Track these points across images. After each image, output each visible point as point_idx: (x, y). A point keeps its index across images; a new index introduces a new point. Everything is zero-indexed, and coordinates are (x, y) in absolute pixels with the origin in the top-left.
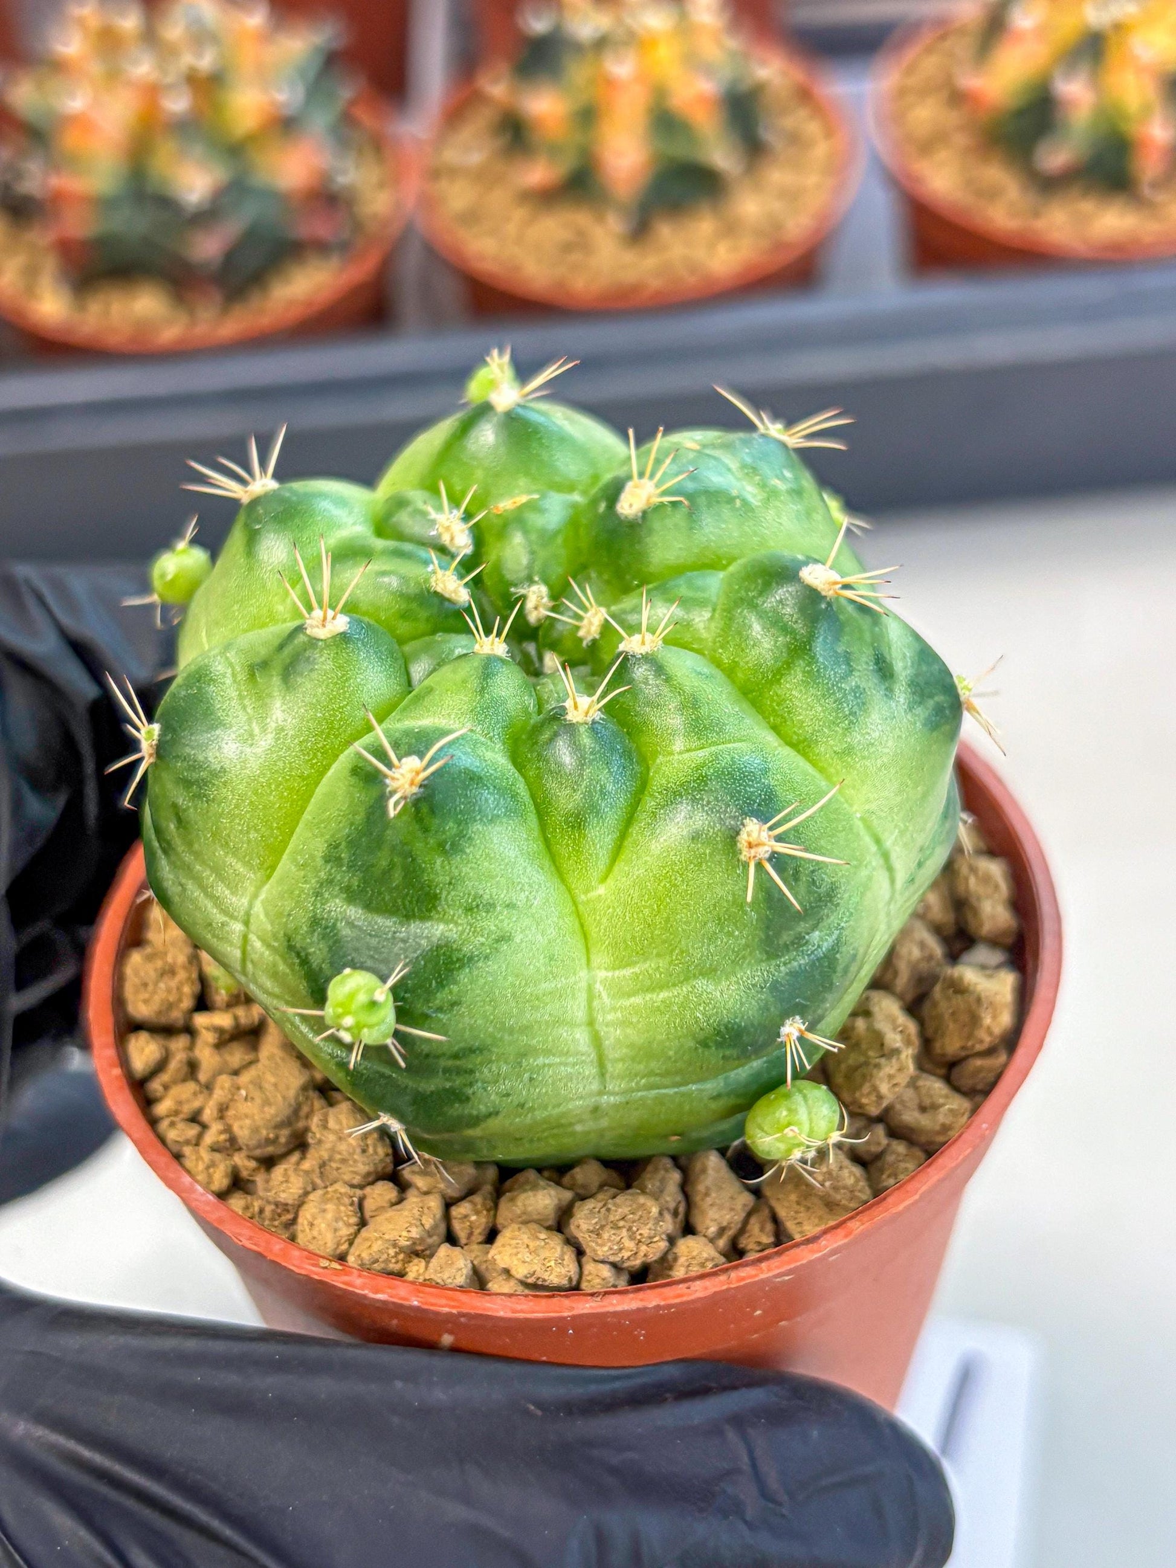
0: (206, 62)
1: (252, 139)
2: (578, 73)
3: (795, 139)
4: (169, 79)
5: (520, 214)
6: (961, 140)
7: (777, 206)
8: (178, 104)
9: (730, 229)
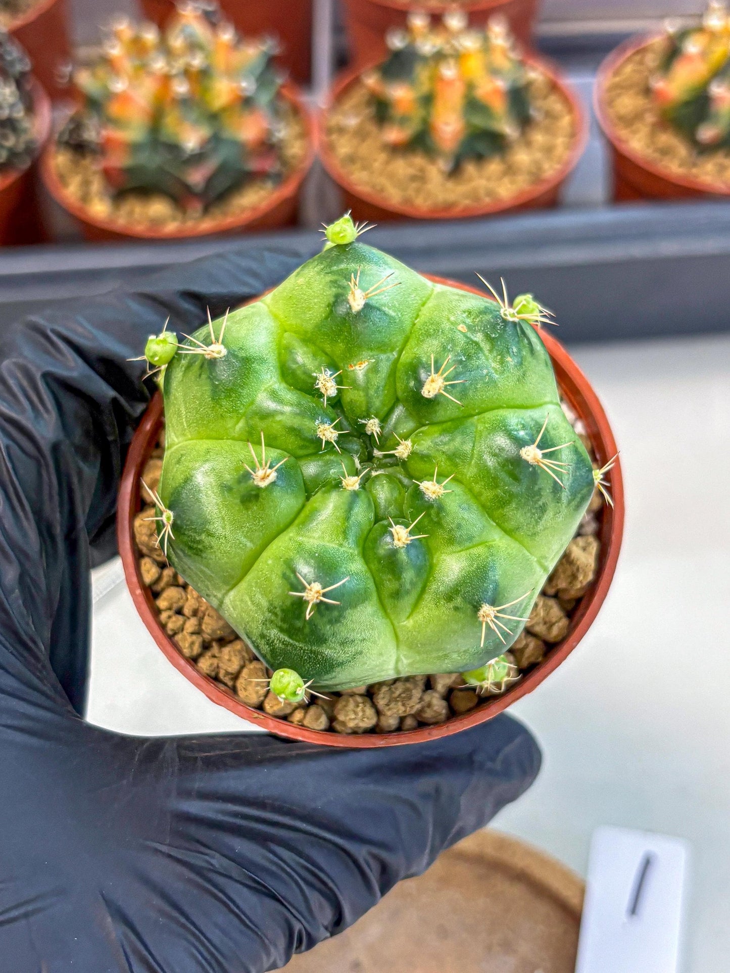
0: (197, 62)
1: (224, 110)
2: (422, 74)
3: (550, 115)
4: (174, 72)
5: (382, 157)
6: (650, 118)
7: (538, 155)
8: (181, 88)
9: (510, 170)
